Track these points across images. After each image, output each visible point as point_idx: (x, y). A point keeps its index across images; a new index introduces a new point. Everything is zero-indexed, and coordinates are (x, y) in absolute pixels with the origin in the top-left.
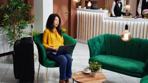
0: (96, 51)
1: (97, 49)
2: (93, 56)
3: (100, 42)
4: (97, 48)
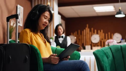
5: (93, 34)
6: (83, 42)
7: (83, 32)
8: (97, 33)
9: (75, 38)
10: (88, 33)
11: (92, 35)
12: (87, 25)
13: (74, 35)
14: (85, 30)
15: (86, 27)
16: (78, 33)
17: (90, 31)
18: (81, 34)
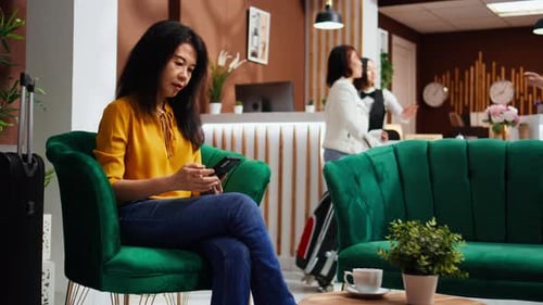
0: (368, 218)
1: (372, 212)
2: (354, 238)
3: (379, 179)
4: (368, 207)
5: (496, 80)
6: (466, 103)
7: (467, 74)
8: (508, 78)
9: (446, 89)
10: (481, 77)
11: (491, 83)
12: (480, 54)
13: (442, 83)
14: (472, 69)
15: (477, 58)
16: (453, 78)
17: (489, 70)
18: (462, 78)
